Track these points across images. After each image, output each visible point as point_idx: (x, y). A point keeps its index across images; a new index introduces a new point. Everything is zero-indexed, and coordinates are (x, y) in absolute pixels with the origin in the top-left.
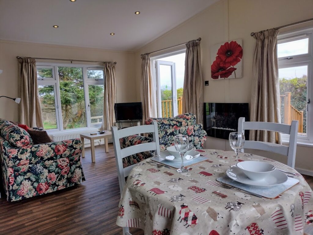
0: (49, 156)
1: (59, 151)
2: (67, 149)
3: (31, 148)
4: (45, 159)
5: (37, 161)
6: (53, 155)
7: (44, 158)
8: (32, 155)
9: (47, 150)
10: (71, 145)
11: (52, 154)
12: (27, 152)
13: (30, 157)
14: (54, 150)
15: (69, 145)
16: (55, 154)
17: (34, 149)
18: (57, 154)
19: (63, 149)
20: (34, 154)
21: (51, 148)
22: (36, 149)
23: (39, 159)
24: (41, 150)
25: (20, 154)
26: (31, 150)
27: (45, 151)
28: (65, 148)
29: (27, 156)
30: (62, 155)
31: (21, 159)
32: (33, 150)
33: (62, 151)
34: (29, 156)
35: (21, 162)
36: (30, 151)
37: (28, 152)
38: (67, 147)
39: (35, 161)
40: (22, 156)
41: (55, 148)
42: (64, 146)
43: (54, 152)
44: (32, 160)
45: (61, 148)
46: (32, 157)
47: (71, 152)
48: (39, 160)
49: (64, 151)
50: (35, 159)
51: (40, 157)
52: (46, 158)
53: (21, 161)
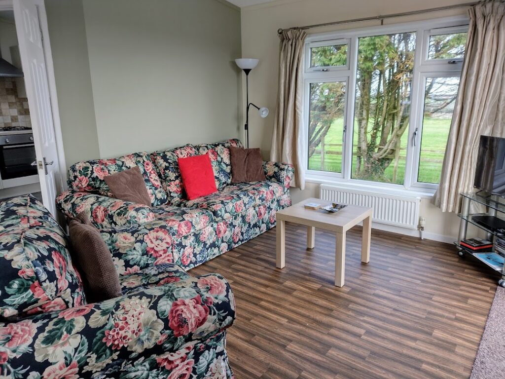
0: (149, 345)
1: (183, 323)
2: (209, 316)
3: (87, 317)
4: (133, 355)
5: (108, 365)
6: (162, 338)
7: (132, 352)
8: (86, 344)
9: (141, 321)
10: (224, 302)
11: (158, 335)
12: (69, 331)
13: (81, 351)
14: (166, 321)
15: (216, 301)
16: (169, 336)
17: (97, 320)
18: (175, 333)
19: (198, 315)
20: (94, 340)
21: (157, 314)
22: (103, 319)
23: (115, 356)
24: (121, 324)
25: (43, 342)
26: (87, 325)
27: (133, 326)
28: (204, 311)
29: (70, 349)
30: (191, 334)
31: (47, 364)
32: (92, 324)
33: (192, 322)
34: (76, 349)
35: (45, 374)
36: (80, 330)
37: (74, 331)
38: (209, 311)
39: (99, 364)
40: (50, 349)
41: (172, 312)
42: (199, 306)
43: (166, 327)
44: (87, 364)
45: (191, 312)
46: (89, 350)
47: (220, 324)
48: (113, 360)
49: (200, 323)
50: (98, 358)
51: (116, 351)
52: (139, 349)
53: (48, 370)
